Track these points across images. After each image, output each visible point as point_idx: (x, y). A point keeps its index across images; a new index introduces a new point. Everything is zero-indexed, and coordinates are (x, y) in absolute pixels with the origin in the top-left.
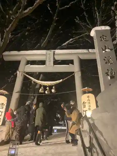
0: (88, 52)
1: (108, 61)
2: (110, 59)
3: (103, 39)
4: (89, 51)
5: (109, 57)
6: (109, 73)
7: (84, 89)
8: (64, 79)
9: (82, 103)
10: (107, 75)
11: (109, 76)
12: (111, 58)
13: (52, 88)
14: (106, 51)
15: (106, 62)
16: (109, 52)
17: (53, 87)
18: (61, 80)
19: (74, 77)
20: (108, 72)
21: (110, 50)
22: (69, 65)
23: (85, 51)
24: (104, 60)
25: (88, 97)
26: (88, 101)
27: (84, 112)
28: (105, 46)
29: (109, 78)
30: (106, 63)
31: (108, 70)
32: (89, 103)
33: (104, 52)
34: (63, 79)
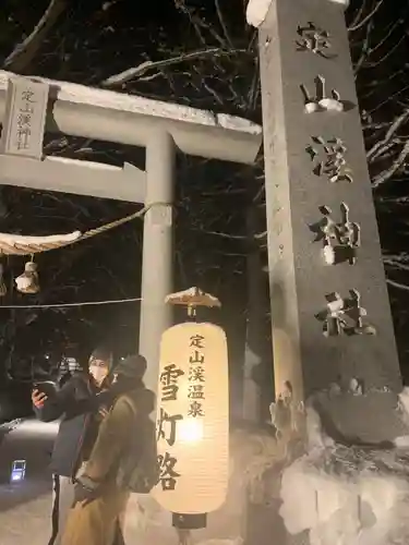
0: (213, 124)
1: (327, 165)
2: (339, 156)
3: (309, 45)
4: (216, 122)
5: (335, 142)
6: (326, 230)
7: (180, 295)
8: (92, 232)
9: (163, 371)
10: (317, 240)
11: (326, 243)
12: (340, 150)
13: (20, 271)
14: (320, 109)
15: (320, 166)
16: (334, 116)
17: (29, 266)
18: (74, 236)
19: (138, 225)
20: (324, 222)
21: (340, 108)
22: (122, 165)
23: (201, 117)
24: (309, 155)
25: (197, 341)
26: (195, 366)
27: (167, 426)
28: (318, 82)
29: (328, 255)
30: (317, 171)
31: (323, 210)
32: (198, 376)
33: (310, 107)
34: (83, 232)
